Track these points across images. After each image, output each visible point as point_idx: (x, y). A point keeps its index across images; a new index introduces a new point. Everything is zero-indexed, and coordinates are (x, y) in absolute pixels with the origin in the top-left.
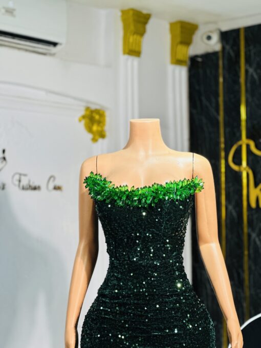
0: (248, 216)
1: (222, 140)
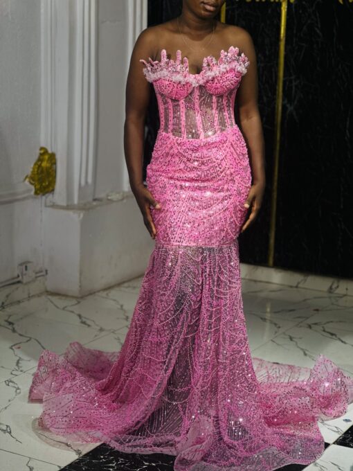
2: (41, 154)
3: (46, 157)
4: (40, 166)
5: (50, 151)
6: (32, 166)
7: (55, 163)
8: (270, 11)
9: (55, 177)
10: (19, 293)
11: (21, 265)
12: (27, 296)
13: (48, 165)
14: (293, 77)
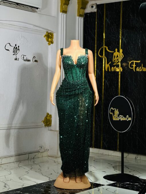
0: (104, 74)
1: (96, 46)
2: (47, 115)
3: (49, 115)
4: (46, 118)
5: (50, 114)
6: (44, 118)
7: (51, 118)
8: (116, 74)
9: (51, 122)
10: (39, 155)
11: (40, 147)
12: (42, 156)
13: (49, 118)
14: (123, 93)
